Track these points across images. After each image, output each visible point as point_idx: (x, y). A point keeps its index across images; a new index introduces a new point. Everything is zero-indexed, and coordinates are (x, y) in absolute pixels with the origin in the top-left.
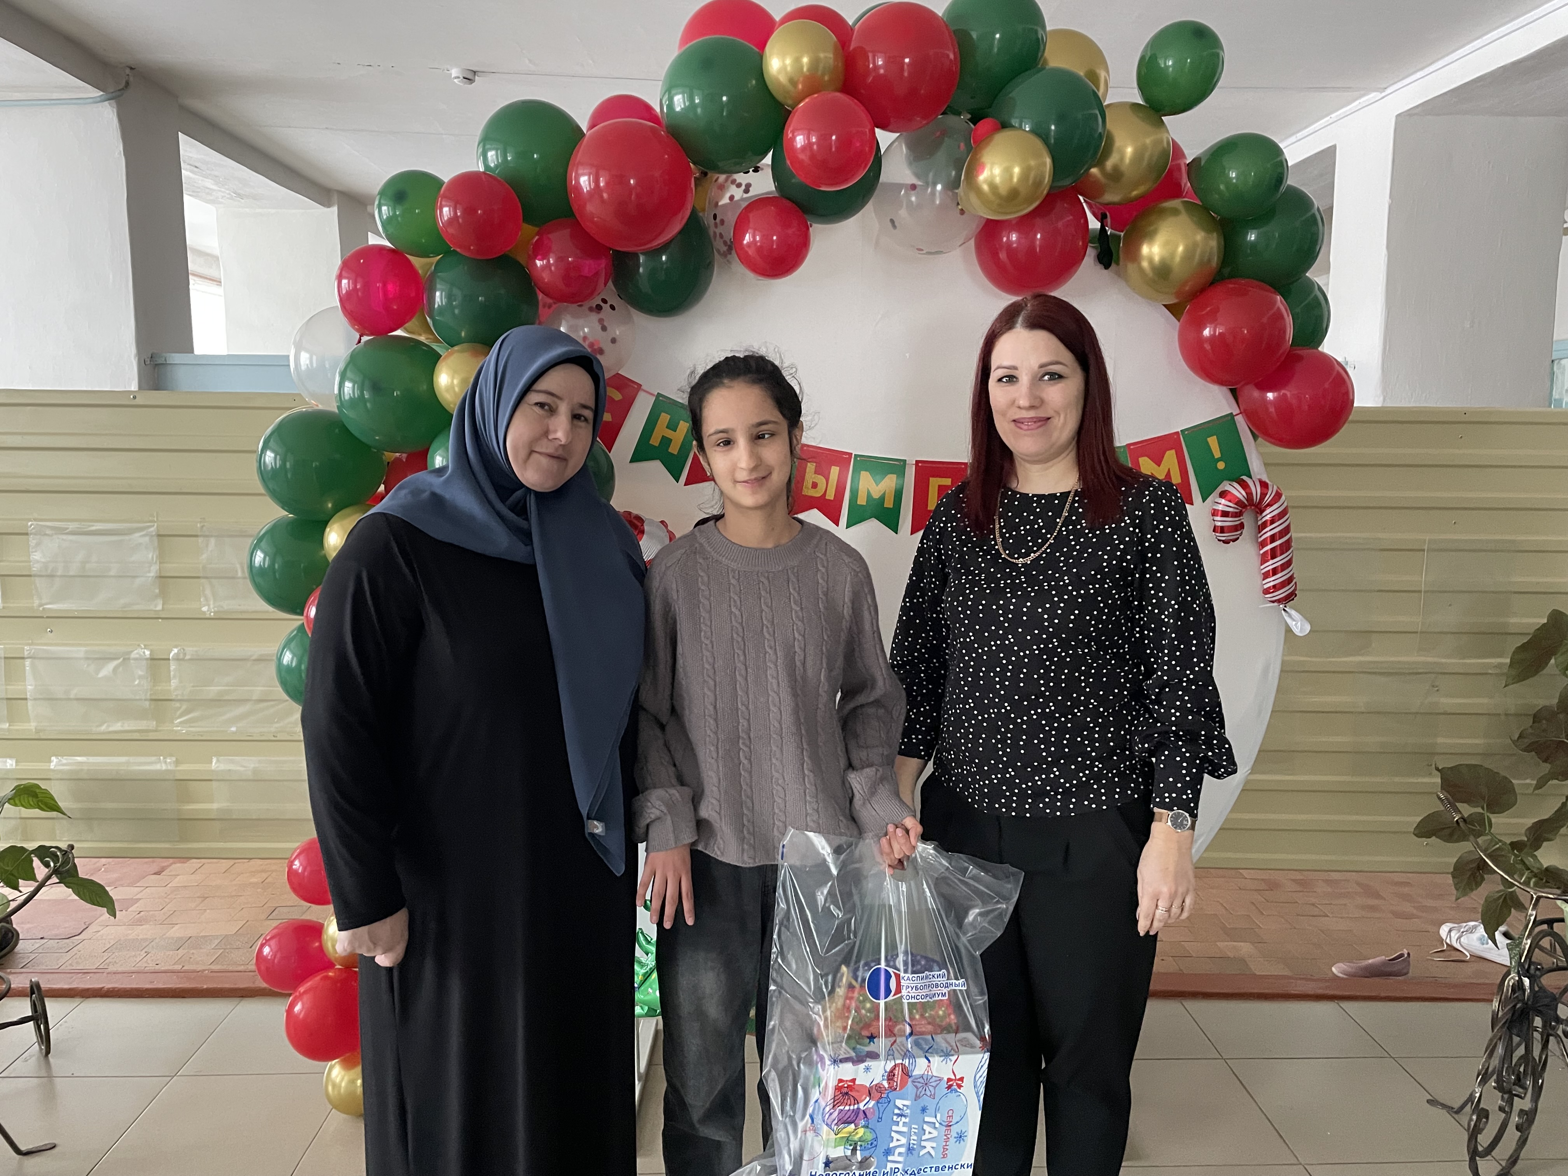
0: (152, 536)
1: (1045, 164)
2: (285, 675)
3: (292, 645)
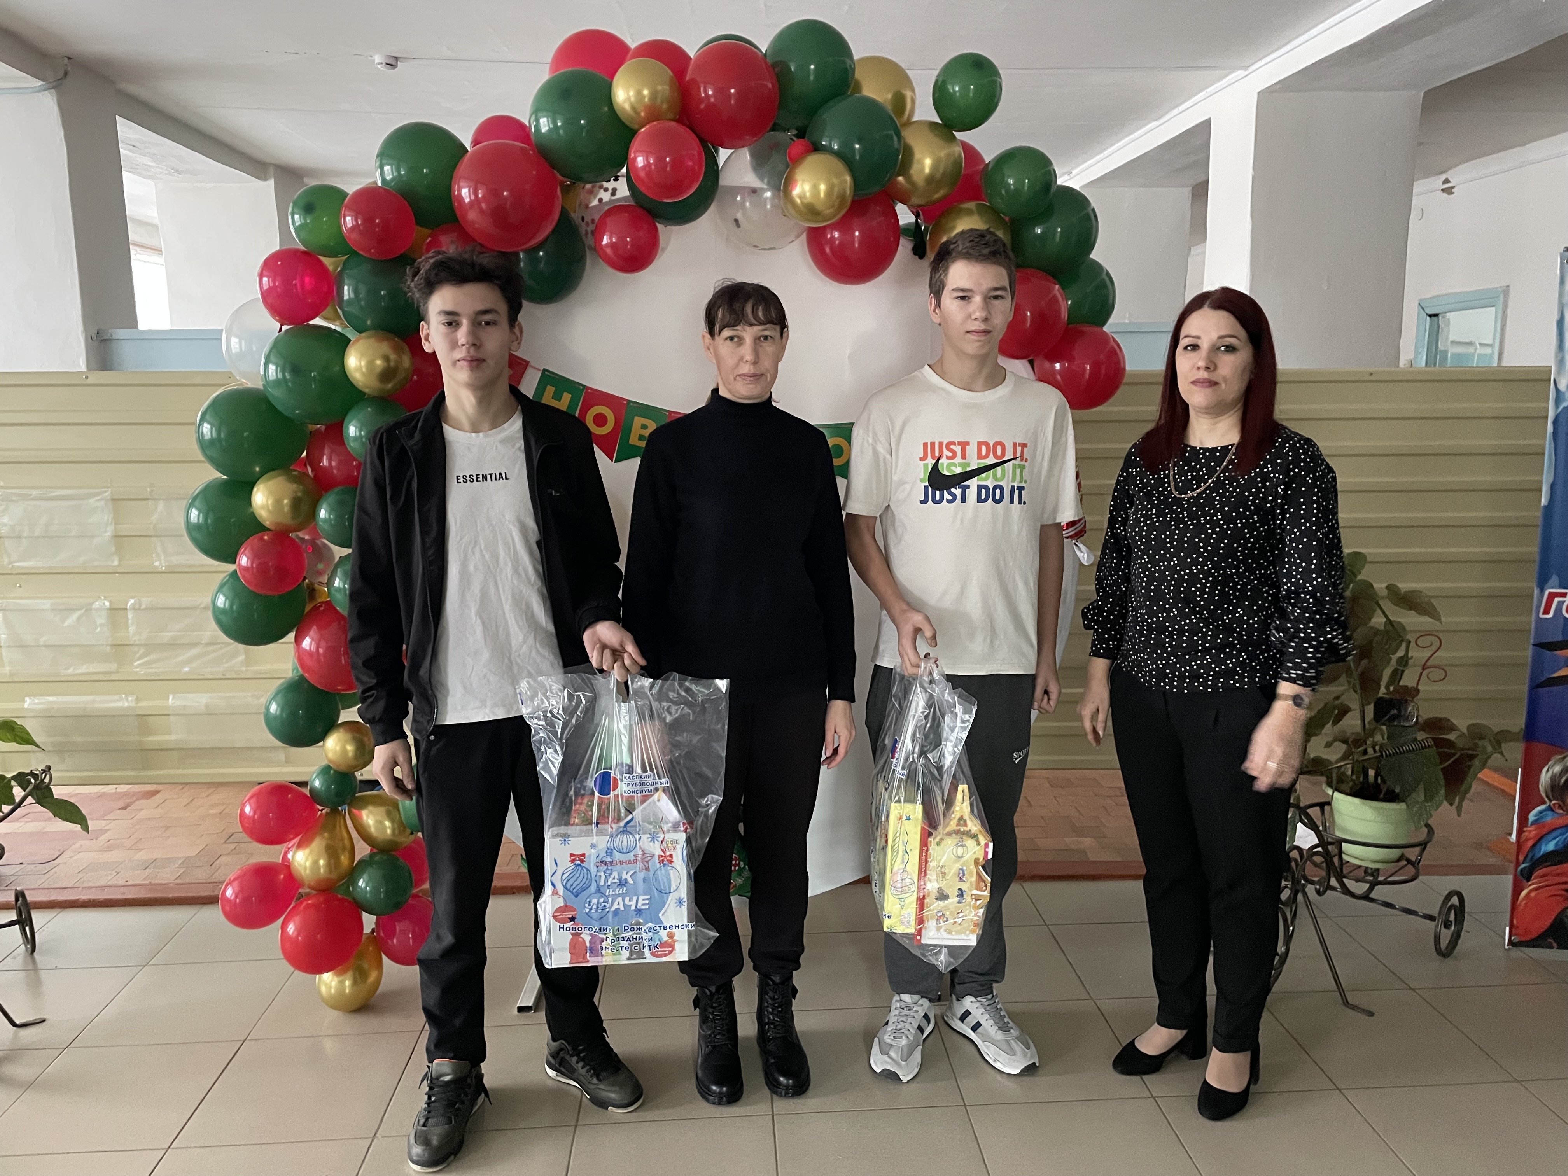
0: (107, 500)
1: (845, 181)
2: (219, 616)
3: (225, 589)
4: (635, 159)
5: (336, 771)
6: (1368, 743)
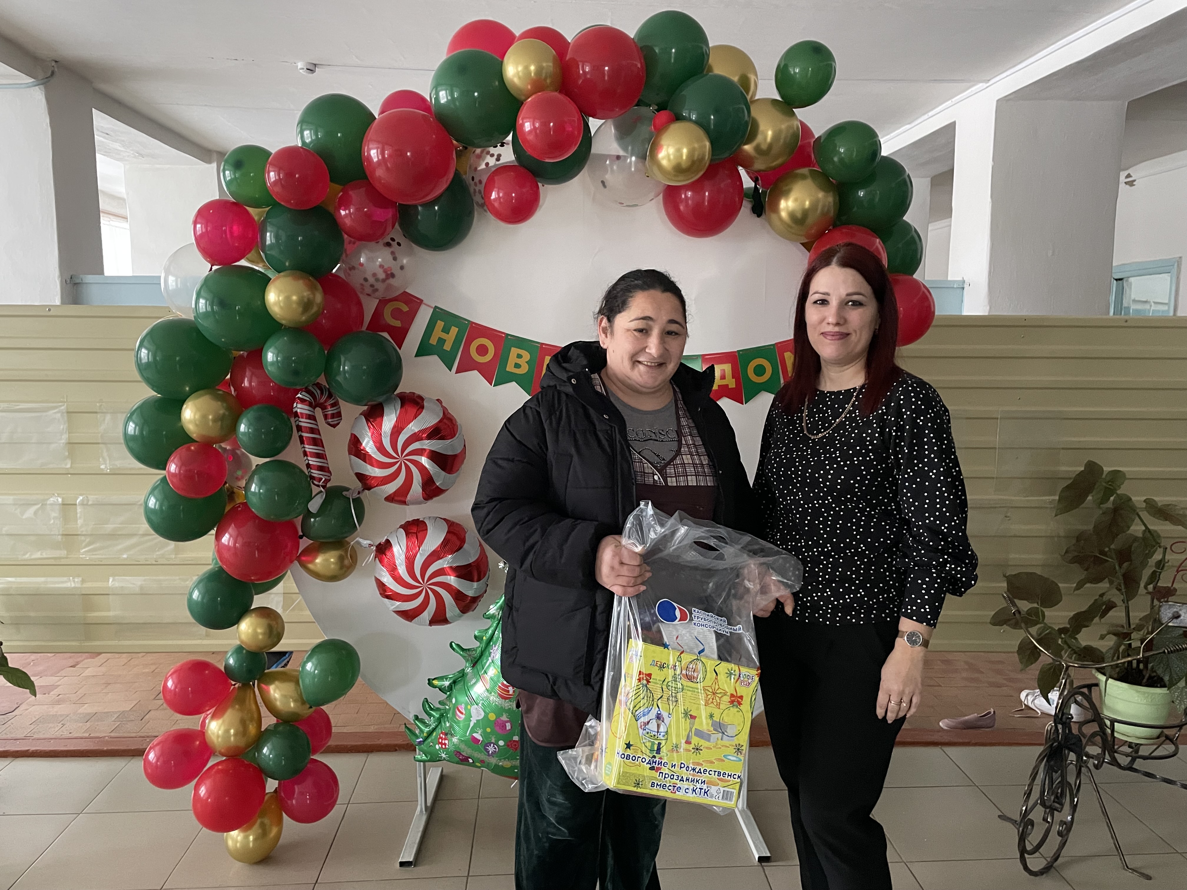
0: (63, 413)
1: (705, 147)
2: (149, 514)
3: (156, 492)
4: (523, 125)
5: (248, 652)
6: (1133, 636)
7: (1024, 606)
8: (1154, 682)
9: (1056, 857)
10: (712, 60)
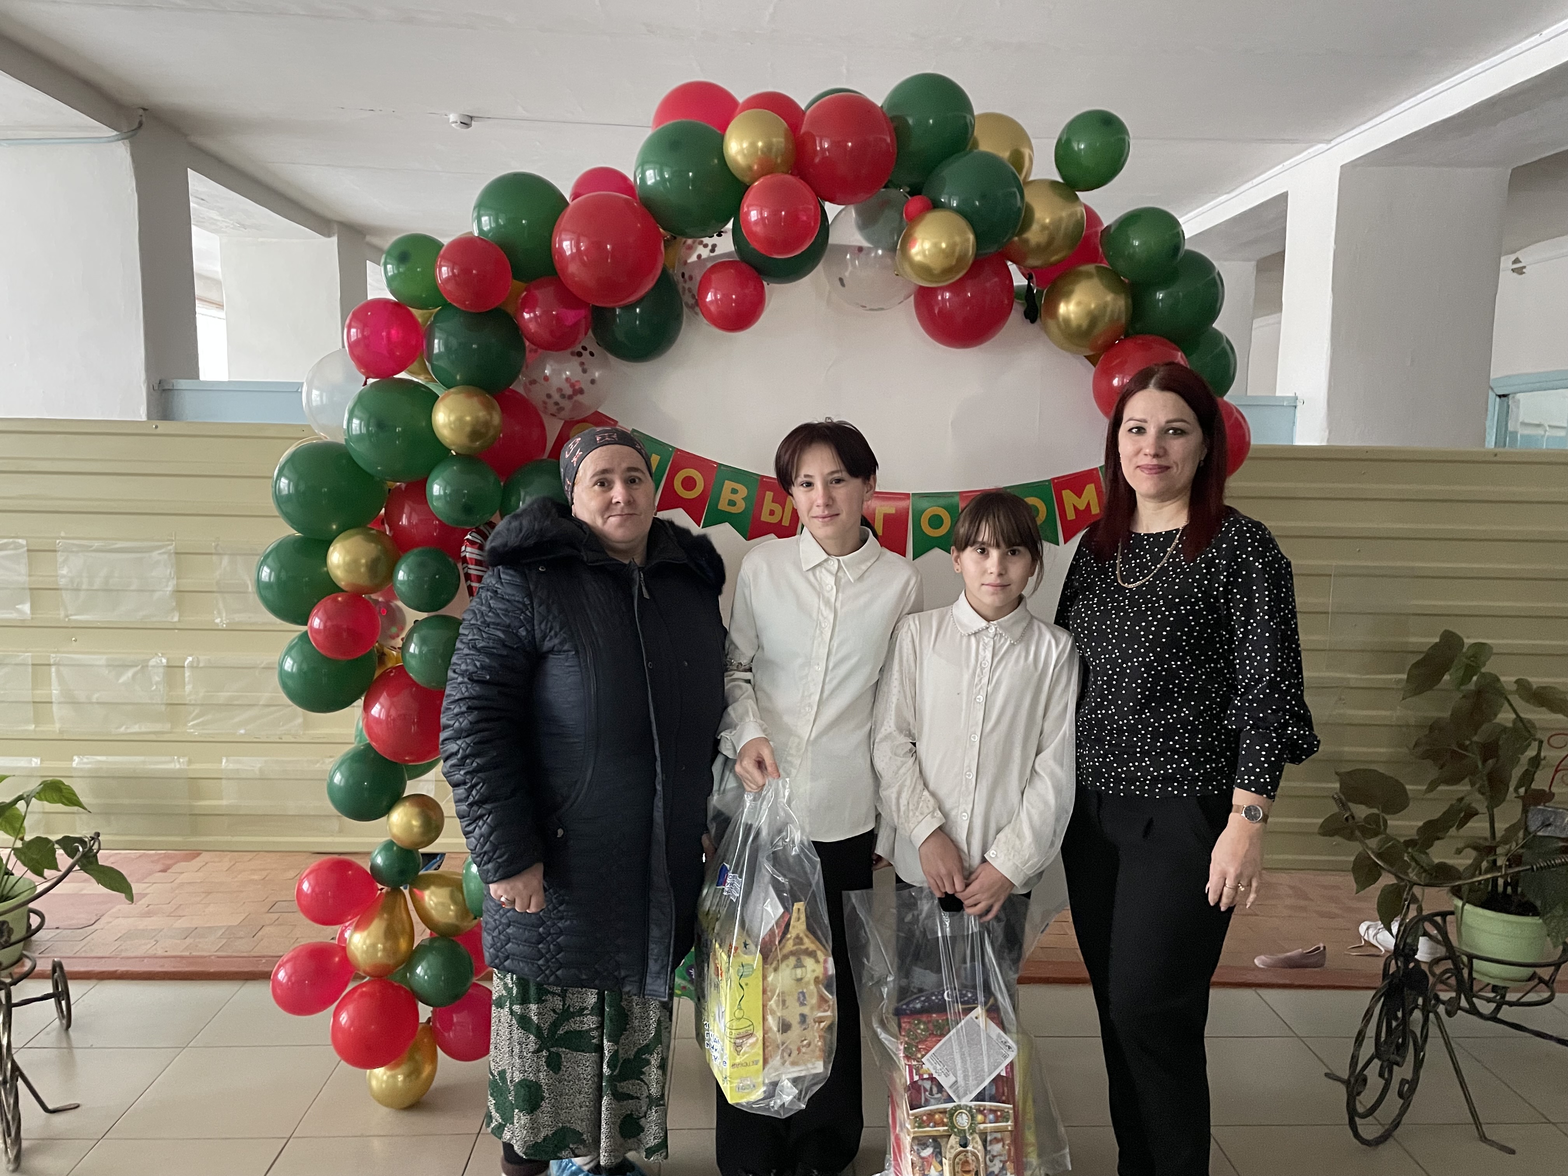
0: (170, 554)
1: (968, 240)
2: (285, 678)
3: (293, 652)
4: (748, 213)
5: (398, 847)
6: (1499, 850)
7: (1361, 811)
8: (1525, 909)
9: (1396, 1124)
10: (978, 132)
